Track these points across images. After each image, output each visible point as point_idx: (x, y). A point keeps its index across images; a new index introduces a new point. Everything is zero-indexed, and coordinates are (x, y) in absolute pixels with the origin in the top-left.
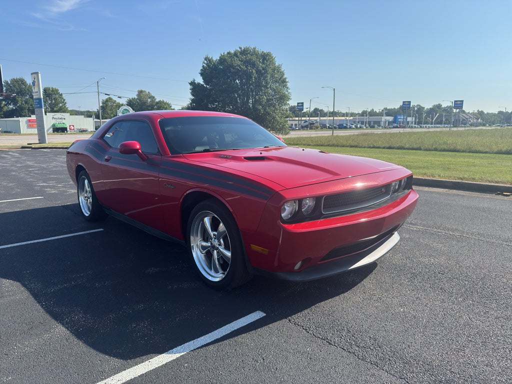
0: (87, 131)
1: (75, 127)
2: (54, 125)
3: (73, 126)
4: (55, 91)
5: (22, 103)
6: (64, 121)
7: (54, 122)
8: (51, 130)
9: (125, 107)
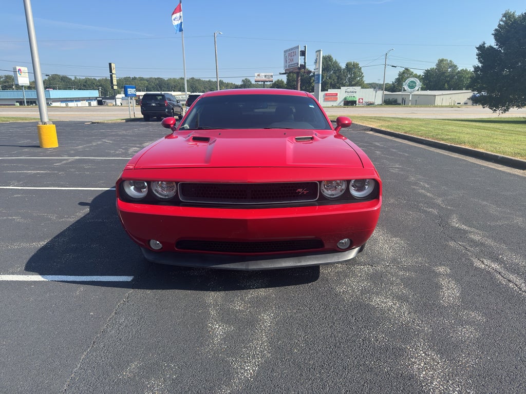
0: (373, 104)
1: (364, 100)
2: (345, 98)
3: (362, 99)
4: (356, 66)
5: (326, 78)
6: (354, 94)
7: (345, 95)
8: (342, 104)
9: (412, 79)
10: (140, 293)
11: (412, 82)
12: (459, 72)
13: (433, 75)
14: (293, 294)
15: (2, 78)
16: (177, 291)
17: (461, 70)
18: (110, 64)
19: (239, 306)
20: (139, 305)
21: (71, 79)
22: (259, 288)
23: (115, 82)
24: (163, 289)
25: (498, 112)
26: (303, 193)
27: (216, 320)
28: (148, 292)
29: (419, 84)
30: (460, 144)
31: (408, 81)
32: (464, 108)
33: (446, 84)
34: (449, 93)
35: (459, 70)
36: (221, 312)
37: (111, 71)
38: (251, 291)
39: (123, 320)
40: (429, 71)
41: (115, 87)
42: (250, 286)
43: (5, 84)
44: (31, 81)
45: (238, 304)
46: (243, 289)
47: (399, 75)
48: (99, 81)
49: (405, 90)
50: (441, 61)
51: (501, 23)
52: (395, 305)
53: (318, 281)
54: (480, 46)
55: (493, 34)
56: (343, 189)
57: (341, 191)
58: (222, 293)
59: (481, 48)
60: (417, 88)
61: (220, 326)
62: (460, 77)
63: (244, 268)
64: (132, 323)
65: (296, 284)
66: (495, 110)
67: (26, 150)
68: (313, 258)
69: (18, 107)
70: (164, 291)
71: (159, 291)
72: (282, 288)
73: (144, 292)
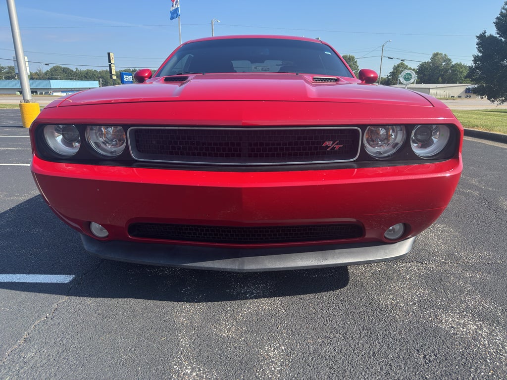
4: (351, 59)
9: (408, 71)
10: (76, 302)
11: (407, 74)
12: (453, 66)
13: (427, 68)
14: (314, 308)
15: (5, 68)
16: (133, 301)
17: (455, 64)
18: (109, 54)
19: (229, 330)
20: (68, 325)
21: (72, 71)
22: (259, 297)
23: (114, 72)
24: (113, 297)
25: (496, 102)
26: (334, 148)
27: (187, 359)
28: (89, 301)
29: (414, 76)
30: (473, 127)
31: (403, 74)
32: (459, 100)
33: (440, 78)
34: (444, 86)
35: (453, 63)
36: (198, 341)
37: (110, 61)
38: (248, 302)
39: (32, 354)
40: (423, 64)
41: (114, 77)
42: (245, 293)
43: (8, 75)
44: (33, 72)
45: (226, 326)
46: (235, 299)
47: (394, 69)
48: (100, 72)
49: (400, 83)
50: (436, 55)
51: (503, 11)
52: (481, 329)
53: (348, 287)
54: (481, 35)
55: (494, 23)
56: (397, 144)
57: (394, 147)
58: (202, 306)
59: (482, 37)
60: (412, 81)
61: (193, 369)
62: (454, 71)
63: (237, 268)
64: (44, 361)
65: (316, 292)
66: (493, 101)
67: (7, 129)
68: (346, 252)
69: (18, 96)
70: (113, 300)
71: (106, 300)
72: (295, 298)
73: (83, 302)
